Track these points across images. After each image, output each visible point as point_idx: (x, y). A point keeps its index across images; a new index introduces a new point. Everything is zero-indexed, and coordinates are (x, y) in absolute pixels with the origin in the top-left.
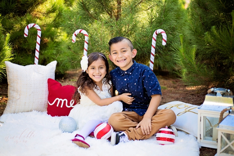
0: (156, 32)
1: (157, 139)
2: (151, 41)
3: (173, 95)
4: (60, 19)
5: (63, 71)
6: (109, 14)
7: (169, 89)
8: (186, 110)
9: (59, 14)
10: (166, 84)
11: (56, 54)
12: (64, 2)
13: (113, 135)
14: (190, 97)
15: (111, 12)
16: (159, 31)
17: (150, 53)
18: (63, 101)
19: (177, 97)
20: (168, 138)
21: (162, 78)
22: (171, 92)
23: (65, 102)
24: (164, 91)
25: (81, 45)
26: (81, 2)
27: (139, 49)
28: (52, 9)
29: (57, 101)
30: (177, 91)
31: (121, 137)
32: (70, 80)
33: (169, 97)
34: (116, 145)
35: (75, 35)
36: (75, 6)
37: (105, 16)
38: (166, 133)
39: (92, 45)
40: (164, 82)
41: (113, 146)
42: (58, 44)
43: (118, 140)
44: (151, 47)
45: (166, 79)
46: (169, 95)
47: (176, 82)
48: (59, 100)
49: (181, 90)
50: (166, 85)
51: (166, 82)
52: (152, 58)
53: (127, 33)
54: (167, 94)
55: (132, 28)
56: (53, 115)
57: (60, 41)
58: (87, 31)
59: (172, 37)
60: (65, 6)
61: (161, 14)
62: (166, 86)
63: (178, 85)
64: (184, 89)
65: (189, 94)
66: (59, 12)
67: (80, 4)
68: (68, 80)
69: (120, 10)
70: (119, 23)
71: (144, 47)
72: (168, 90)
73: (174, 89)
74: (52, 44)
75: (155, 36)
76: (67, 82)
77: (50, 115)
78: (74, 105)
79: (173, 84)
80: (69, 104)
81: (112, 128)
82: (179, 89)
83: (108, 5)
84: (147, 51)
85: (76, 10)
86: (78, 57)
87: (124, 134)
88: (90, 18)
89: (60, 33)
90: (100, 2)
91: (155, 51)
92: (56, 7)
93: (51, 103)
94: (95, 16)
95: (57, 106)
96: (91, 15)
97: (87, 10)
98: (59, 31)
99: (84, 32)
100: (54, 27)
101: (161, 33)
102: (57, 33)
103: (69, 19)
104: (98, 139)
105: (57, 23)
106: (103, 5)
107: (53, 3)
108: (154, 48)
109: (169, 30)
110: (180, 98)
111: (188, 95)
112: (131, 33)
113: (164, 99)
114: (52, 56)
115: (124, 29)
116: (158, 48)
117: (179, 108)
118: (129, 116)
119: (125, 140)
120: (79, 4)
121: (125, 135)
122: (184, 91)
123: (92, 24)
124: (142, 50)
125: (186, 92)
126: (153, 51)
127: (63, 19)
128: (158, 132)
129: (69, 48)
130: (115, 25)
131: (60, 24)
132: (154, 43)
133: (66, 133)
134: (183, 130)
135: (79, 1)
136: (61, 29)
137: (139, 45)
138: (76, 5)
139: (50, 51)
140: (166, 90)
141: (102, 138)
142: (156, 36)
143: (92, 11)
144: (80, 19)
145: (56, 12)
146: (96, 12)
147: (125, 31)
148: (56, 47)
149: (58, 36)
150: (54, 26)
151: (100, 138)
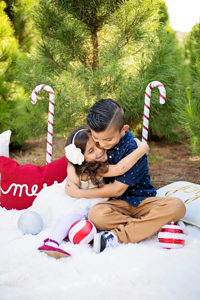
0: (151, 85)
1: (160, 241)
2: (143, 98)
3: (173, 170)
4: (14, 70)
5: (21, 142)
6: (81, 61)
7: (167, 161)
8: (198, 194)
9: (12, 63)
10: (162, 154)
11: (10, 118)
12: (19, 47)
13: (97, 237)
14: (197, 171)
15: (84, 58)
16: (155, 83)
17: (142, 115)
18: (21, 187)
19: (179, 173)
20: (176, 240)
21: (155, 146)
22: (170, 165)
23: (24, 188)
24: (160, 164)
25: (44, 106)
26: (42, 46)
27: (126, 109)
28: (2, 56)
29: (14, 187)
30: (178, 163)
31: (107, 240)
32: (30, 154)
33: (169, 173)
34: (101, 252)
35: (36, 93)
36: (34, 52)
37: (76, 65)
38: (172, 232)
39: (61, 107)
40: (158, 151)
41: (98, 253)
42: (12, 104)
43: (103, 244)
44: (144, 107)
45: (161, 147)
46: (167, 171)
47: (174, 151)
48: (16, 186)
49: (183, 162)
50: (162, 156)
51: (162, 150)
52: (146, 122)
53: (109, 87)
54: (165, 169)
55: (117, 81)
56: (8, 208)
57: (15, 100)
58: (52, 86)
59: (172, 91)
60: (20, 52)
61: (155, 59)
62: (162, 158)
63: (179, 155)
64: (186, 160)
65: (195, 167)
66: (12, 60)
67: (41, 49)
68: (27, 153)
69: (97, 55)
70: (96, 74)
71: (134, 106)
72: (165, 163)
73: (173, 161)
74: (4, 105)
75: (148, 91)
76: (26, 156)
77: (4, 208)
78: (37, 192)
79: (171, 154)
80: (30, 192)
81: (94, 227)
82: (180, 161)
83: (80, 49)
84: (137, 112)
85: (36, 57)
86: (40, 123)
87: (111, 235)
88: (55, 67)
89: (14, 89)
90: (69, 45)
91: (149, 112)
92: (7, 54)
93: (5, 191)
94: (63, 66)
95: (14, 194)
96: (57, 64)
97: (51, 57)
98: (13, 86)
99: (48, 88)
100: (7, 81)
101: (158, 86)
102: (10, 89)
103: (27, 70)
104: (75, 243)
105: (10, 76)
106: (74, 50)
107: (4, 48)
108: (148, 108)
109: (166, 81)
110: (183, 174)
111: (193, 169)
112: (114, 87)
113: (162, 176)
114: (6, 121)
115: (104, 83)
116: (153, 107)
117: (187, 192)
118: (118, 206)
119: (113, 244)
120: (39, 48)
121: (113, 237)
122: (188, 164)
123: (58, 75)
124: (131, 111)
125: (191, 165)
126: (146, 112)
127: (18, 70)
128: (161, 230)
129: (28, 111)
130: (91, 77)
131: (15, 78)
132: (147, 101)
133: (28, 235)
134: (195, 224)
135: (39, 44)
136: (16, 83)
137: (127, 104)
138: (36, 51)
139: (3, 114)
140: (163, 163)
141: (81, 242)
142: (150, 90)
143: (57, 58)
144: (41, 70)
145: (8, 60)
146: (64, 59)
147: (106, 85)
148: (10, 108)
149: (12, 93)
150: (7, 79)
151: (78, 243)
